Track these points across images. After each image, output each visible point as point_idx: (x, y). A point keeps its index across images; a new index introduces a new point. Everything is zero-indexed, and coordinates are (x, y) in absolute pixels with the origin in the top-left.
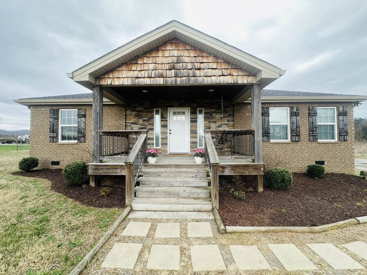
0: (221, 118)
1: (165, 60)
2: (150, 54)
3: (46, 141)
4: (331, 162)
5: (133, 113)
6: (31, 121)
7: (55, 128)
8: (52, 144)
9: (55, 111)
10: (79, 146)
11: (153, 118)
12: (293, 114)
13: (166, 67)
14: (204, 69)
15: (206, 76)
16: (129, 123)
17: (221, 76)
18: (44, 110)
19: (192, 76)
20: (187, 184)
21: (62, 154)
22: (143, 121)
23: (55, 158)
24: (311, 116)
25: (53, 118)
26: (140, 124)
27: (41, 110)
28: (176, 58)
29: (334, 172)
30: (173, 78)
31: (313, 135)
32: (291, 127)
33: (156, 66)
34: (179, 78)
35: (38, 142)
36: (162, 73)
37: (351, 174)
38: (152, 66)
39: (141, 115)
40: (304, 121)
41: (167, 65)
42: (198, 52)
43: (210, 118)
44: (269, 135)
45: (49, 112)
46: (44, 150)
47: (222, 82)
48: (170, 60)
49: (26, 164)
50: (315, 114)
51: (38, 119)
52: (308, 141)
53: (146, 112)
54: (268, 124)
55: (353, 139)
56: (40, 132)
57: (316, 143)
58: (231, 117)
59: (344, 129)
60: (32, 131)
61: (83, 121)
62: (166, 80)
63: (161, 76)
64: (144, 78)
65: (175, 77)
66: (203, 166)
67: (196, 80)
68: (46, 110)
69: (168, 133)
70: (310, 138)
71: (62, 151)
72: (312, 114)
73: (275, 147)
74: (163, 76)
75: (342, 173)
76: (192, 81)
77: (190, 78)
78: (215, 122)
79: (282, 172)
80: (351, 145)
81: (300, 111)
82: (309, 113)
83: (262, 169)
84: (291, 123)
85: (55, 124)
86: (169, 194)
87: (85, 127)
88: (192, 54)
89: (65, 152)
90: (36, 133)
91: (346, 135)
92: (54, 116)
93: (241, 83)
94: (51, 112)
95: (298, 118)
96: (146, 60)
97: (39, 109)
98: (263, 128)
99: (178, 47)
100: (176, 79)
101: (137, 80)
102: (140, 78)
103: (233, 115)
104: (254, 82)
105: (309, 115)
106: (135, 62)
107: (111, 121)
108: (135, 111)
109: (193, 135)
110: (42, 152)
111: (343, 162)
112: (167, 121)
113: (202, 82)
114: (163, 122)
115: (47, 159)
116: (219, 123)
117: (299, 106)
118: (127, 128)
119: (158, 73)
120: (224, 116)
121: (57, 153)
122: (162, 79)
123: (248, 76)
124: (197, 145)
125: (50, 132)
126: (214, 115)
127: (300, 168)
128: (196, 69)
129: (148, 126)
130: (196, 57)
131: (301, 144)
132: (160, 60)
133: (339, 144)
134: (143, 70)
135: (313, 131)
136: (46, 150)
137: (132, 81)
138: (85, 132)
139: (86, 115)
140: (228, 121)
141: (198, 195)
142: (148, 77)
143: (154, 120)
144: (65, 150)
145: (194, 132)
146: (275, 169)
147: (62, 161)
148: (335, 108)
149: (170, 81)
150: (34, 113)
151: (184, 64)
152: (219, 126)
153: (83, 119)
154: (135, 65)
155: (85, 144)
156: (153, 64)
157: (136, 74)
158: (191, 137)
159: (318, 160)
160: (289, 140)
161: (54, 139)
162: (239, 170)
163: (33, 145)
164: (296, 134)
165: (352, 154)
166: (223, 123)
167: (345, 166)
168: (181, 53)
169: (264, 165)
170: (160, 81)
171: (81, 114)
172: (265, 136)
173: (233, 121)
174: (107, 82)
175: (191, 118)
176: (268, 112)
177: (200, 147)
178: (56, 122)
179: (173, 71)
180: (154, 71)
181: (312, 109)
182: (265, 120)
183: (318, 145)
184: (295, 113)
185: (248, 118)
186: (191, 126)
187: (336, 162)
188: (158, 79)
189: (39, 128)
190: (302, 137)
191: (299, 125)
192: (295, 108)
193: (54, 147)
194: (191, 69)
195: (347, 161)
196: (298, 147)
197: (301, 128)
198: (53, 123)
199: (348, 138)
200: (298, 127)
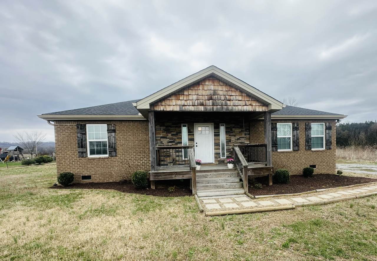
0: (240, 132)
1: (204, 93)
2: (193, 88)
3: (75, 156)
4: (321, 166)
5: (162, 128)
6: (56, 136)
7: (83, 143)
8: (81, 159)
9: (82, 126)
10: (111, 160)
11: (180, 132)
12: (295, 129)
13: (206, 98)
14: (233, 100)
15: (234, 106)
16: (158, 137)
17: (244, 105)
18: (70, 125)
19: (225, 106)
20: (226, 181)
21: (93, 169)
22: (172, 135)
23: (86, 172)
24: (307, 130)
25: (81, 133)
26: (168, 138)
27: (66, 125)
28: (212, 91)
29: (322, 173)
30: (211, 106)
31: (309, 145)
32: (293, 139)
33: (198, 97)
34: (215, 106)
35: (66, 157)
36: (203, 102)
37: (333, 174)
38: (195, 97)
39: (170, 130)
40: (302, 134)
41: (207, 96)
42: (228, 87)
43: (231, 132)
44: (277, 146)
45: (76, 128)
46: (73, 165)
47: (245, 110)
48: (208, 93)
49: (66, 178)
50: (310, 128)
51: (64, 134)
52: (305, 150)
53: (173, 127)
54: (276, 136)
55: (335, 148)
56: (67, 147)
57: (311, 151)
58: (247, 131)
59: (329, 140)
60: (58, 147)
61: (113, 136)
62: (206, 108)
63: (202, 104)
64: (189, 106)
65: (212, 105)
66: (234, 170)
67: (227, 108)
68: (72, 125)
69: (195, 146)
70: (306, 147)
71: (93, 166)
72: (308, 128)
73: (281, 156)
74: (203, 105)
75: (327, 173)
76: (225, 109)
77: (223, 106)
78: (235, 136)
79: (284, 171)
80: (334, 152)
81: (299, 126)
82: (306, 127)
83: (272, 170)
84: (293, 136)
85: (84, 139)
86: (217, 187)
87: (115, 142)
88: (225, 88)
89: (96, 166)
90: (63, 149)
91: (331, 145)
92: (82, 131)
93: (258, 111)
94: (78, 127)
95: (298, 131)
96: (190, 92)
97: (64, 124)
98: (272, 140)
99: (214, 83)
100: (213, 107)
101: (184, 107)
102: (186, 106)
103: (249, 130)
104: (267, 111)
105: (306, 130)
106: (182, 93)
107: (142, 135)
108: (163, 125)
109: (217, 147)
110: (71, 167)
111: (328, 165)
112: (194, 135)
113: (232, 110)
114: (190, 136)
115: (77, 174)
116: (238, 137)
117: (299, 122)
118: (157, 142)
119: (199, 102)
120: (241, 130)
121: (87, 168)
122: (202, 107)
123: (263, 106)
124: (220, 155)
125: (79, 147)
126: (233, 129)
127: (299, 171)
128: (227, 100)
129: (177, 139)
130: (227, 91)
131: (300, 152)
132: (200, 92)
133: (326, 152)
134: (189, 100)
135: (308, 142)
136: (75, 165)
137: (180, 108)
138: (116, 147)
139: (116, 130)
140: (245, 134)
141: (235, 186)
142: (192, 105)
143: (182, 134)
144: (96, 164)
145: (217, 144)
146: (280, 170)
147: (93, 175)
148: (324, 123)
149: (209, 108)
150: (59, 128)
151: (219, 96)
152: (238, 139)
153: (113, 134)
154: (182, 96)
155: (116, 158)
156: (196, 96)
157: (183, 102)
158: (215, 149)
159: (312, 164)
160: (291, 150)
161: (83, 154)
162: (257, 172)
163: (60, 160)
164: (296, 144)
165: (334, 159)
166: (241, 136)
167: (329, 168)
168: (216, 88)
169: (273, 167)
170: (202, 109)
171: (111, 129)
172: (274, 147)
173: (249, 134)
174: (161, 108)
175: (214, 133)
176: (276, 127)
177: (223, 158)
178: (84, 137)
179: (211, 101)
180: (197, 101)
181: (308, 125)
182: (274, 133)
183: (311, 153)
184: (296, 127)
185: (261, 132)
186: (215, 140)
187: (323, 165)
188: (200, 107)
189: (66, 143)
190: (301, 147)
191: (299, 137)
192: (296, 124)
193: (84, 162)
194: (224, 100)
195: (330, 164)
196: (298, 155)
197: (300, 140)
198: (81, 138)
199: (332, 147)
200: (298, 139)
